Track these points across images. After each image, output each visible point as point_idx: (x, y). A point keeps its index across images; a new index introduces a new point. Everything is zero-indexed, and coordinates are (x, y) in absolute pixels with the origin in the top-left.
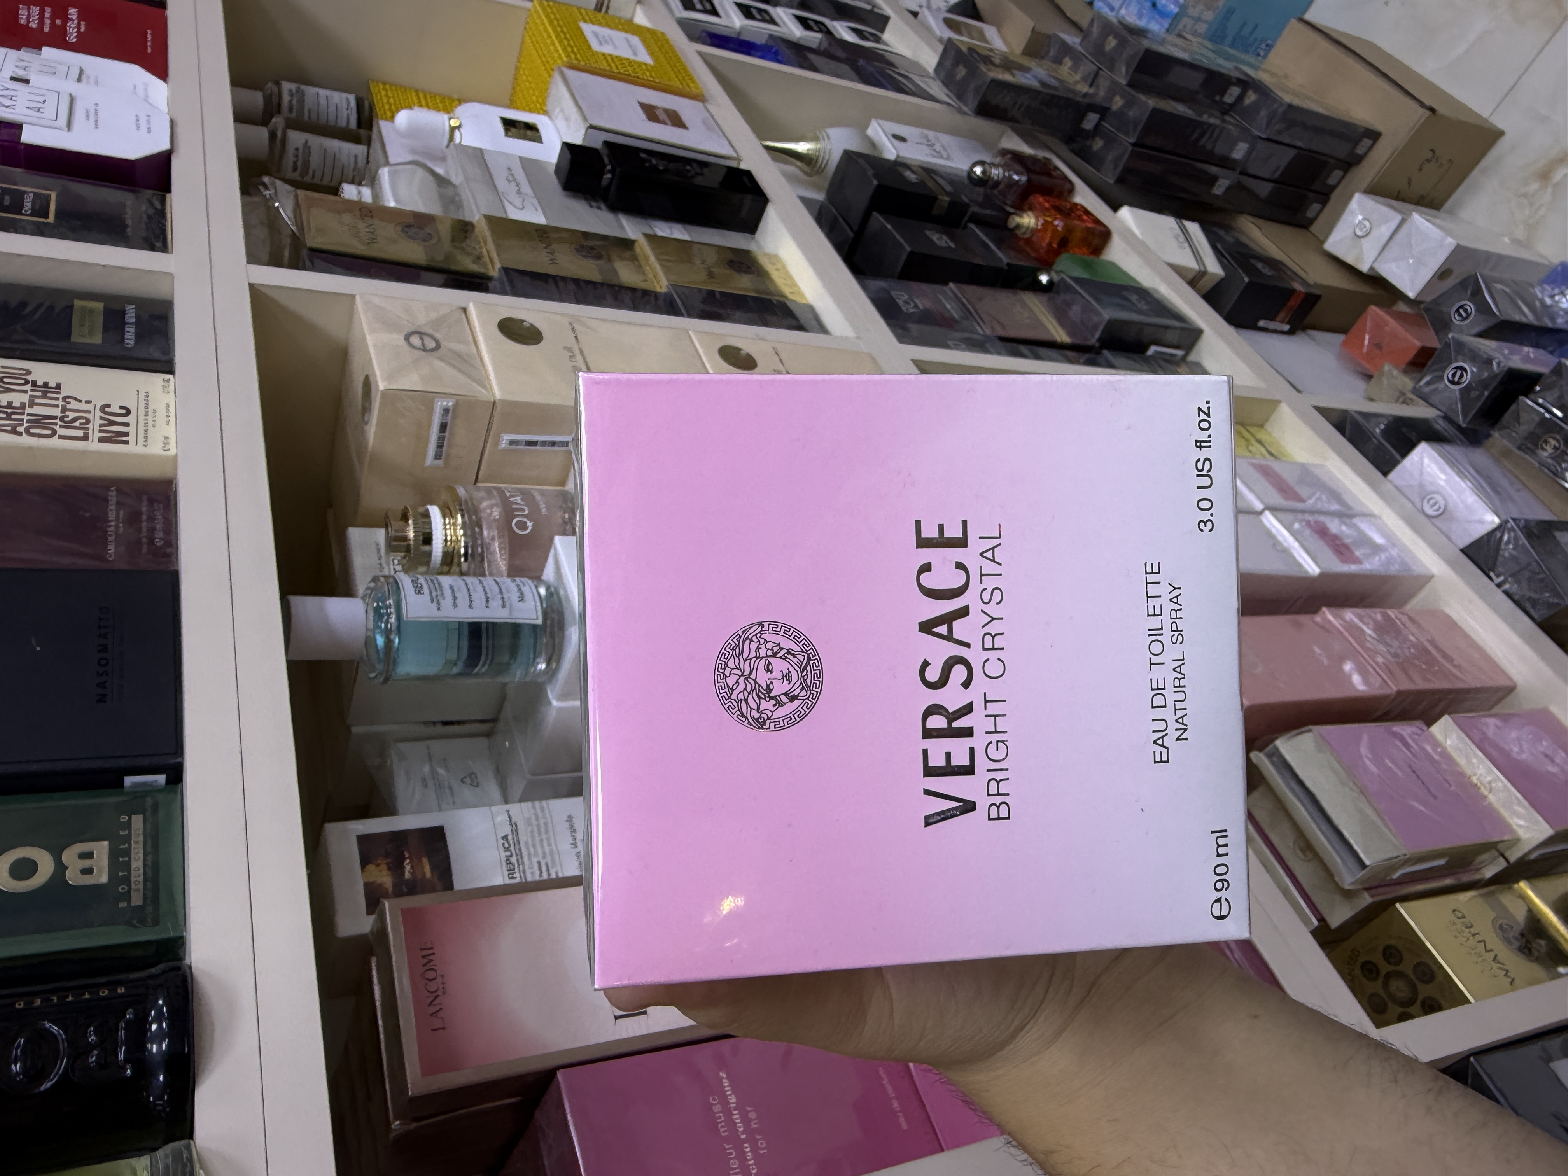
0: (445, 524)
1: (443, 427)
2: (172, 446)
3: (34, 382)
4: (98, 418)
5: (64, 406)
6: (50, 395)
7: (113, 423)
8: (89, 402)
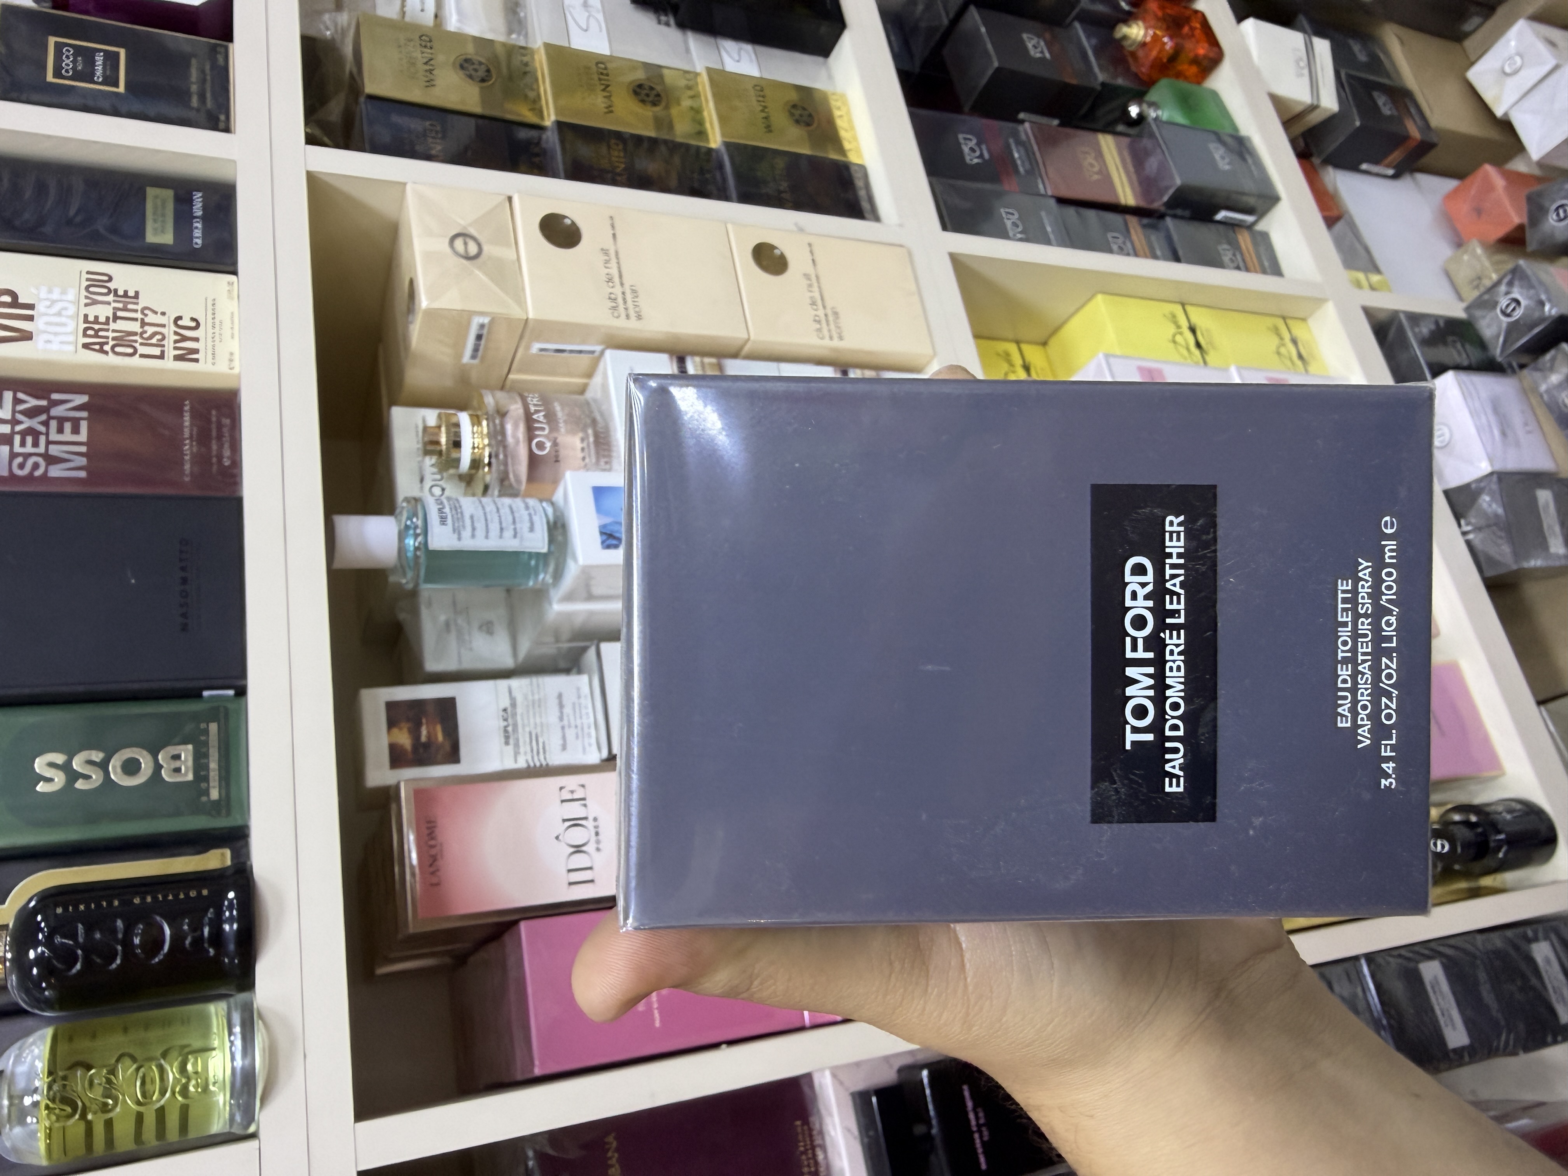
0: (473, 433)
1: (479, 337)
2: (236, 364)
3: (116, 291)
4: (172, 333)
5: (142, 320)
6: (130, 306)
7: (185, 339)
8: (163, 314)
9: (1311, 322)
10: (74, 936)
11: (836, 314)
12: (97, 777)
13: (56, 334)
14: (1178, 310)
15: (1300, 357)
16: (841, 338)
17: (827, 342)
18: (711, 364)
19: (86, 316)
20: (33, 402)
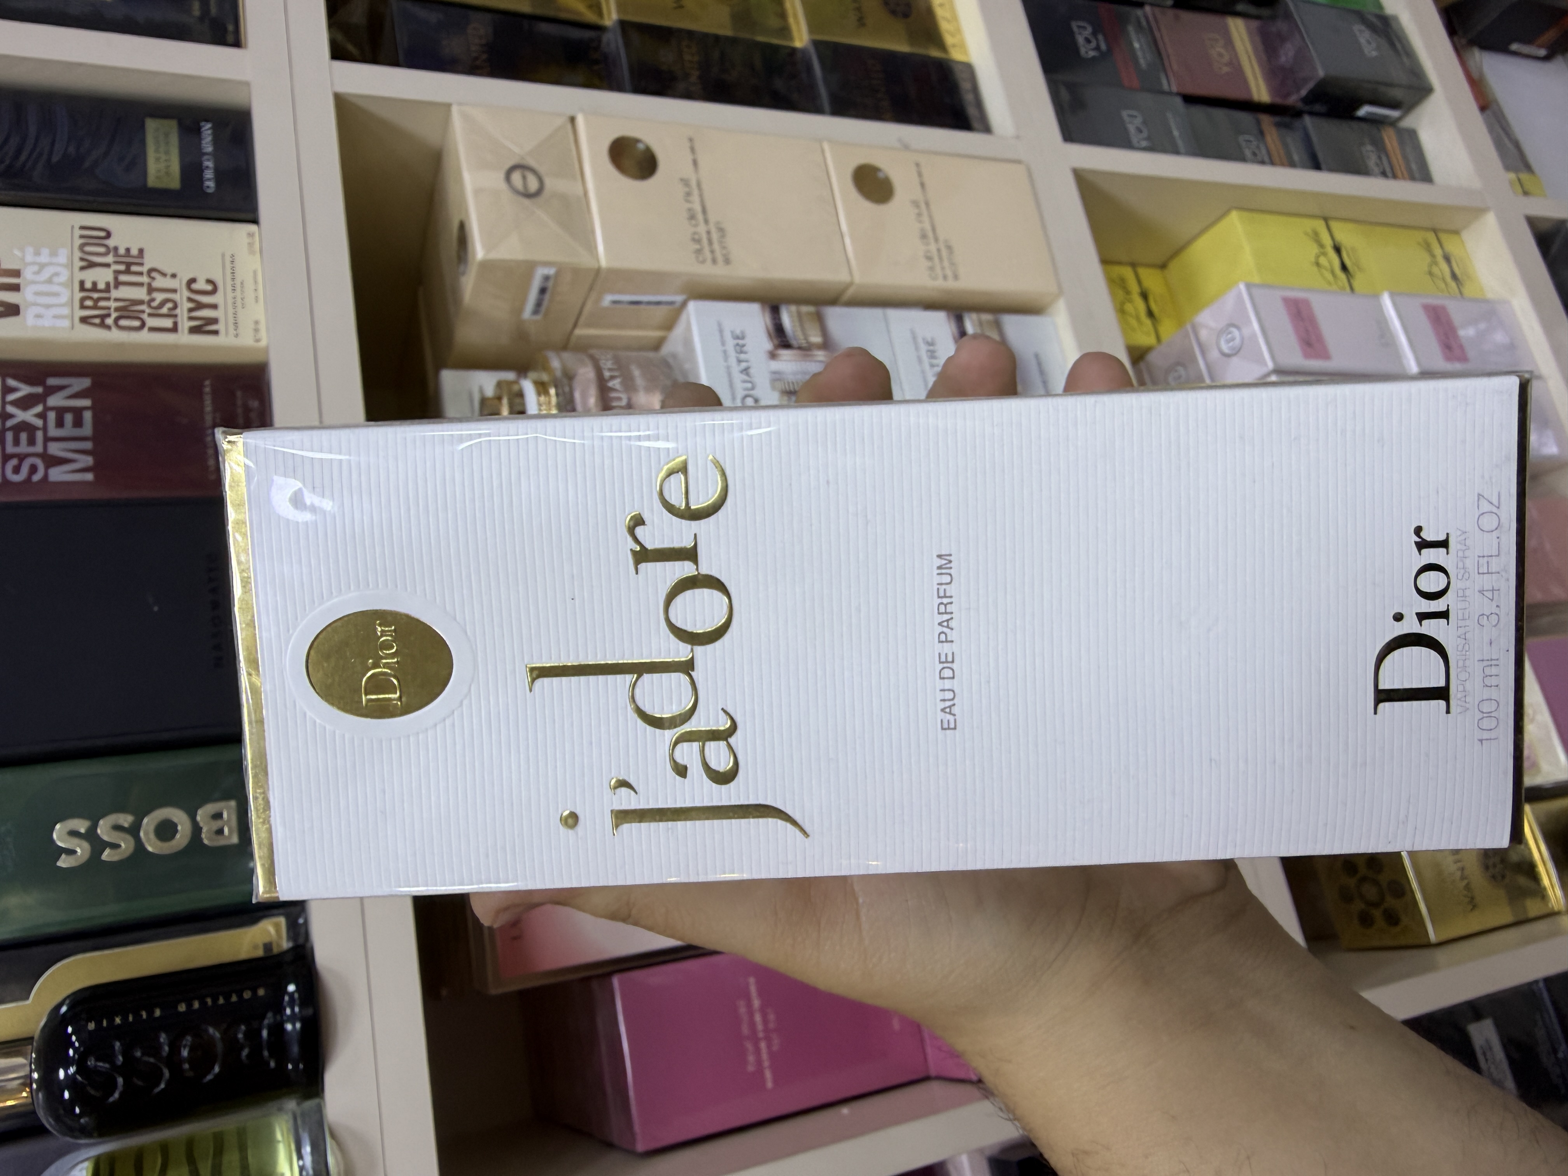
0: (540, 404)
1: (543, 291)
2: (263, 334)
3: (116, 249)
4: (185, 299)
5: (149, 285)
6: (134, 268)
7: (200, 306)
8: (174, 276)
9: (1465, 235)
10: (109, 1057)
11: (949, 248)
12: (126, 845)
13: (48, 306)
14: (1320, 225)
15: (1454, 276)
16: (956, 277)
17: (940, 283)
18: (809, 314)
19: (82, 283)
20: (25, 390)
